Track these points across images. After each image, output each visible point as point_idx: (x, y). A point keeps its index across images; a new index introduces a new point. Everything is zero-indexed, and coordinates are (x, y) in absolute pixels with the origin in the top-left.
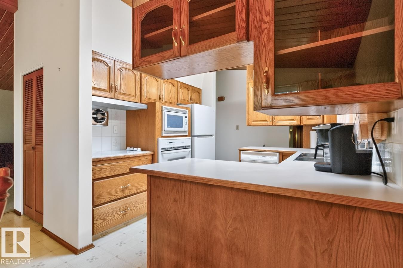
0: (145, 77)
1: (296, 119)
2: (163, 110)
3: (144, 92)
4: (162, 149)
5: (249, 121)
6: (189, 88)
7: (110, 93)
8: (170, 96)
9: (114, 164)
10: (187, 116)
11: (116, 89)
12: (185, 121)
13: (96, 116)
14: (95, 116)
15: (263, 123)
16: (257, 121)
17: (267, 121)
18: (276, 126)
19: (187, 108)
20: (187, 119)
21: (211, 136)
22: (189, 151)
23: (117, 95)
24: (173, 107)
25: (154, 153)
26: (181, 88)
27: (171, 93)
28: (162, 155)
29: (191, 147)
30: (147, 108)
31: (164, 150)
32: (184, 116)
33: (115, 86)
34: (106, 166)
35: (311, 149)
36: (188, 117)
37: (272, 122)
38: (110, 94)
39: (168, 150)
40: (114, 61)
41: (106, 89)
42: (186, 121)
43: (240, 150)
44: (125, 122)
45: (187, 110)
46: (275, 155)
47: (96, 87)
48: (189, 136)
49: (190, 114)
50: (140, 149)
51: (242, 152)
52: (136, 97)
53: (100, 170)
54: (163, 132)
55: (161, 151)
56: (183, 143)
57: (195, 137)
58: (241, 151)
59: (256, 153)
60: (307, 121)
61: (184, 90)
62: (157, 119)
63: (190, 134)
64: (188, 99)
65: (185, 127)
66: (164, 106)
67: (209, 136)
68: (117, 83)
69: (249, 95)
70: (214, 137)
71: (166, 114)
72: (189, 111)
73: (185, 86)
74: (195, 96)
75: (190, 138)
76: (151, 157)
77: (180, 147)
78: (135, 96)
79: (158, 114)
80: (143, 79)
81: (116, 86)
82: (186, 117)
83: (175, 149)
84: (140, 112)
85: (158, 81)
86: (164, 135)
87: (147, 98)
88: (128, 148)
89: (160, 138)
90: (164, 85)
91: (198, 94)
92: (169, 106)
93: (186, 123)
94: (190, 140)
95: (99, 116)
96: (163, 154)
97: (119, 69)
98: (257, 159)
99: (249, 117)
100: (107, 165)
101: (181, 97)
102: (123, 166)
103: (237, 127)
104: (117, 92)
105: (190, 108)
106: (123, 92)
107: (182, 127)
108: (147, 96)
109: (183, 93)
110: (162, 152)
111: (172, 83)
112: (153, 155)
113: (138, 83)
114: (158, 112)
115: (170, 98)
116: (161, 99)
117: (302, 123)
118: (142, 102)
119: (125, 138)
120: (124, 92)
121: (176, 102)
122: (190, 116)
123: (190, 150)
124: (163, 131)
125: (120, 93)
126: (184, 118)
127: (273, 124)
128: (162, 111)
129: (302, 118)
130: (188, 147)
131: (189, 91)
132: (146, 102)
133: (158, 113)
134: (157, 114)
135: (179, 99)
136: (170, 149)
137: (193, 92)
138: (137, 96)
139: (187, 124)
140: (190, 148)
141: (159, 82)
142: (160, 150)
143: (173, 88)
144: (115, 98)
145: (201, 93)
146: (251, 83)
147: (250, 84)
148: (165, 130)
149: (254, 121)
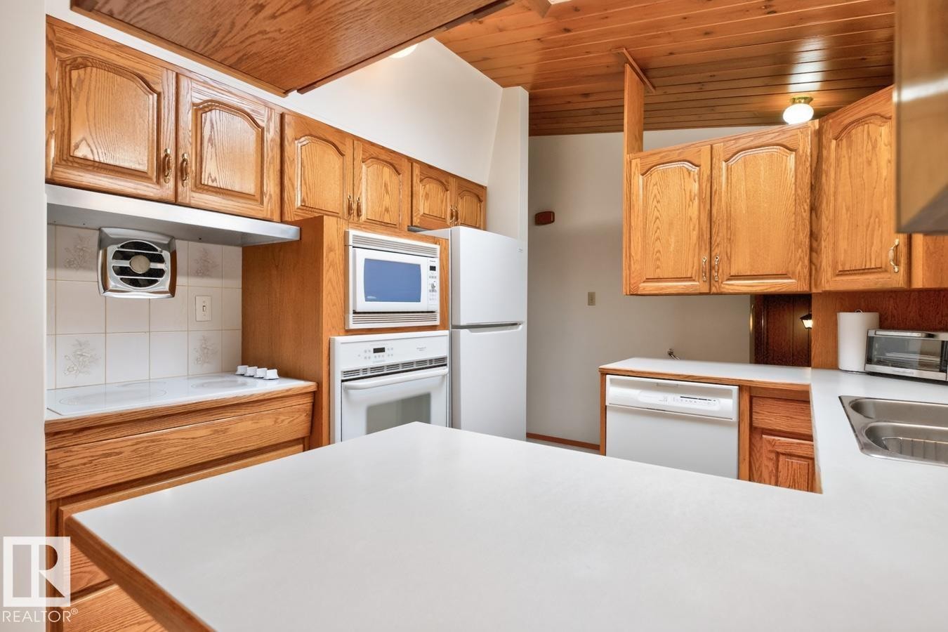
0: (296, 139)
1: (793, 273)
2: (351, 242)
3: (293, 185)
4: (346, 373)
5: (632, 281)
6: (446, 182)
7: (158, 182)
8: (387, 201)
9: (155, 436)
10: (436, 263)
11: (182, 172)
12: (429, 281)
13: (129, 266)
14: (125, 264)
15: (676, 287)
16: (659, 279)
17: (690, 279)
18: (721, 294)
19: (435, 240)
20: (437, 273)
21: (515, 324)
22: (444, 376)
23: (186, 191)
24: (391, 235)
25: (319, 385)
26: (421, 181)
27: (387, 192)
28: (347, 394)
29: (448, 362)
30: (298, 238)
31: (352, 376)
32: (425, 263)
33: (181, 159)
34: (118, 445)
35: (842, 375)
36: (438, 269)
37: (707, 284)
38: (158, 187)
39: (369, 374)
40: (177, 75)
41: (143, 168)
42: (432, 281)
43: (604, 373)
44: (237, 283)
45: (438, 247)
46: (727, 394)
47: (97, 159)
48: (443, 326)
49: (447, 260)
50: (275, 371)
51: (611, 380)
52: (262, 203)
53: (91, 462)
54: (351, 315)
55: (343, 381)
56: (421, 349)
57: (462, 331)
58: (608, 377)
59: (658, 384)
60: (838, 278)
61: (432, 187)
62: (329, 276)
63: (447, 319)
64: (446, 214)
65: (429, 300)
66: (353, 233)
67: (509, 327)
68: (188, 152)
69: (634, 198)
70: (522, 328)
71: (359, 257)
72: (444, 251)
73: (433, 174)
74: (465, 206)
75: (447, 332)
76: (308, 401)
77: (411, 363)
78: (258, 197)
79: (330, 257)
80: (290, 145)
81: (184, 160)
82: (433, 268)
83: (394, 369)
84: (280, 251)
85: (342, 155)
86: (352, 326)
87: (304, 206)
88: (241, 369)
89: (336, 337)
90: (364, 167)
91: (475, 200)
92: (374, 231)
93: (433, 286)
94: (446, 341)
95: (140, 265)
96: (351, 392)
97: (194, 104)
98: (663, 403)
99: (633, 269)
100: (123, 442)
101: (422, 207)
102: (193, 438)
103: (591, 299)
104: (189, 182)
105: (448, 240)
106: (210, 183)
107: (419, 300)
108: (303, 201)
109: (427, 194)
110: (346, 383)
111: (391, 164)
112: (314, 393)
113: (270, 155)
114: (331, 250)
115: (387, 210)
116: (353, 211)
117: (816, 285)
118: (287, 218)
119: (239, 334)
120: (215, 184)
121: (407, 222)
122: (447, 264)
123: (445, 370)
124: (351, 312)
125: (200, 187)
126: (425, 272)
127: (714, 290)
128: (346, 246)
129: (816, 269)
130: (440, 362)
131: (447, 190)
132: (297, 219)
133: (332, 254)
134: (327, 256)
135: (414, 214)
136: (378, 372)
137: (461, 195)
138: (266, 200)
139: (437, 288)
140: (445, 365)
141: (349, 158)
142: (338, 377)
143: (395, 178)
144: (180, 199)
145: (486, 200)
146: (638, 160)
147: (634, 162)
148: (358, 310)
149: (648, 280)
